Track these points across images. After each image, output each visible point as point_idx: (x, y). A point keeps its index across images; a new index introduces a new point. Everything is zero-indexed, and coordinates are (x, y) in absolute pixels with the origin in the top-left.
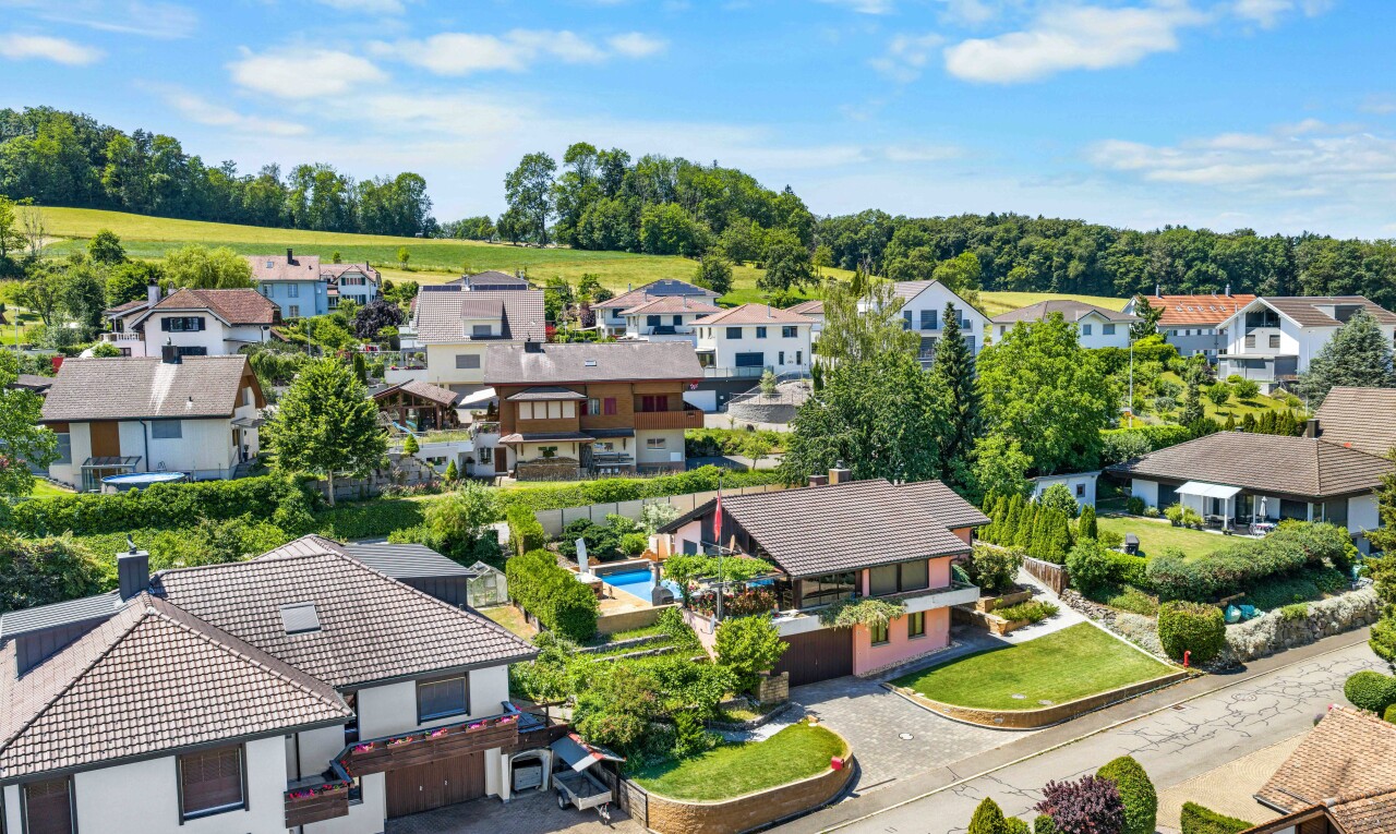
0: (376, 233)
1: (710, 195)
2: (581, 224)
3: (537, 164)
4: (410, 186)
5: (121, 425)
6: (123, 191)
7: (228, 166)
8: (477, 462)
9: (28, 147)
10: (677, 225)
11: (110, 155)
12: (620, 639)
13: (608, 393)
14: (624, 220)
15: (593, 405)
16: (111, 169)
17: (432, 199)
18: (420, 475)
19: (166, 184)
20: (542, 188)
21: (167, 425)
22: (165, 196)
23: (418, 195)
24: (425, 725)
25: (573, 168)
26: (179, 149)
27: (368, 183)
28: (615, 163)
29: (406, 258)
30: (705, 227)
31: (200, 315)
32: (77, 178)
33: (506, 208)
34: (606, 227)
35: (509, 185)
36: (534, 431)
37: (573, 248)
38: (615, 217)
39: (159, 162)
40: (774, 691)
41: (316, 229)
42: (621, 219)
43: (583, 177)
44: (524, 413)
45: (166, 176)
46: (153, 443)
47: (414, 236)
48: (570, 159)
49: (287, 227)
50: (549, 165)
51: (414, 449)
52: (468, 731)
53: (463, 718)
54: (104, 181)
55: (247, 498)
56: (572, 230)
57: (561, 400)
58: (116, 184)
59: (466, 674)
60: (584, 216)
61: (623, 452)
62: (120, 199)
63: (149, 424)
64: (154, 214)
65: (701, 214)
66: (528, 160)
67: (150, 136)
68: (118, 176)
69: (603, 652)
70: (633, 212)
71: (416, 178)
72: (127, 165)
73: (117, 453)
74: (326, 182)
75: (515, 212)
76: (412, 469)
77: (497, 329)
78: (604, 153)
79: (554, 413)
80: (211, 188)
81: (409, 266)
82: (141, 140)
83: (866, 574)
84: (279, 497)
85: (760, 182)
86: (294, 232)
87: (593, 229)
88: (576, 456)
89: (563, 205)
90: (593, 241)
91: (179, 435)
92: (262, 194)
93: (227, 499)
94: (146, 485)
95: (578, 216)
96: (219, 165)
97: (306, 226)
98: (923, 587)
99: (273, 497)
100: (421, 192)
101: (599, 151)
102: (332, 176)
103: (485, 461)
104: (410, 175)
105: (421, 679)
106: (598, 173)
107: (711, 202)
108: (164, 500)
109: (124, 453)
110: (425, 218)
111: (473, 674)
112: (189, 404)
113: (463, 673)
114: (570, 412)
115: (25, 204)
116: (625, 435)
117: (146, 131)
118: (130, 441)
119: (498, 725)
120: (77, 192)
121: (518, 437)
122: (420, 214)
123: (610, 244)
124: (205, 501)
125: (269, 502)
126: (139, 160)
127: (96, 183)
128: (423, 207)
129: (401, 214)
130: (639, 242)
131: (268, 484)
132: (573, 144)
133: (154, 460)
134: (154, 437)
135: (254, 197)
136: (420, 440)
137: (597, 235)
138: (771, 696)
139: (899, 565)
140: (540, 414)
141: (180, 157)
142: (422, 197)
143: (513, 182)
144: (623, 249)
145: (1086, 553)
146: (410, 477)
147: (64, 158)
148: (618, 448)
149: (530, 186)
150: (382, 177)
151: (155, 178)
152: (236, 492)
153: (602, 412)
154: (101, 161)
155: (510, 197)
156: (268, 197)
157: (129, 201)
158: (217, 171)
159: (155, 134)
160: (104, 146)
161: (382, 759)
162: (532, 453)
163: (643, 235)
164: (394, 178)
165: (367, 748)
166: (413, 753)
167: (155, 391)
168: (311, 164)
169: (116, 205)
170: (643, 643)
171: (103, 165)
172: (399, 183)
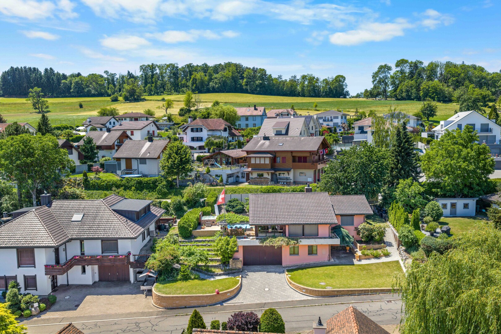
0: (327, 97)
1: (454, 76)
2: (398, 90)
3: (384, 68)
4: (340, 80)
5: (132, 160)
6: (248, 88)
7: (280, 77)
8: (240, 177)
9: (223, 75)
10: (436, 89)
11: (245, 76)
12: (199, 239)
13: (283, 155)
14: (414, 88)
15: (278, 160)
16: (245, 80)
17: (348, 84)
18: (210, 180)
19: (261, 84)
20: (386, 78)
21: (143, 160)
22: (261, 88)
23: (343, 83)
24: (104, 254)
25: (399, 69)
26: (265, 72)
27: (326, 79)
28: (415, 66)
29: (316, 106)
30: (451, 89)
31: (201, 127)
32: (236, 84)
33: (372, 86)
34: (407, 91)
35: (373, 77)
36: (256, 167)
37: (396, 100)
38: (411, 87)
39: (259, 77)
40: (236, 265)
41: (307, 97)
42: (413, 88)
43: (402, 72)
44: (253, 161)
45: (261, 82)
46: (139, 165)
47: (339, 97)
48: (397, 66)
49: (298, 96)
50: (389, 68)
51: (208, 172)
52: (108, 258)
53: (117, 254)
54: (243, 84)
55: (150, 183)
56: (395, 93)
57: (265, 157)
58: (246, 85)
59: (117, 241)
60: (400, 87)
61: (288, 177)
62: (247, 90)
63: (139, 160)
64: (257, 94)
65: (450, 84)
66: (381, 67)
67: (257, 69)
68: (247, 82)
69: (189, 242)
70: (419, 85)
71: (342, 77)
72: (250, 79)
73: (131, 168)
74: (312, 79)
75: (375, 87)
76: (207, 178)
77: (284, 132)
78: (412, 62)
79: (262, 162)
80: (274, 85)
81: (317, 109)
82: (255, 70)
83: (287, 227)
84: (159, 184)
85: (486, 69)
86: (300, 98)
87: (403, 92)
88: (270, 177)
89: (393, 83)
90: (402, 97)
91: (145, 163)
92: (290, 86)
93: (144, 183)
94: (124, 177)
95: (398, 87)
96: (277, 77)
97: (304, 96)
98: (316, 236)
99: (157, 184)
100: (344, 82)
101: (410, 61)
102: (314, 78)
103: (243, 177)
104: (340, 76)
105: (103, 240)
106: (407, 70)
107: (454, 79)
108: (127, 182)
109: (133, 168)
110: (345, 90)
111: (119, 240)
112: (148, 154)
113: (116, 240)
114: (268, 161)
115: (196, 93)
116: (288, 171)
117: (256, 67)
118: (134, 165)
119: (118, 258)
120: (236, 88)
121: (250, 169)
122: (343, 89)
123: (409, 98)
124: (138, 183)
125: (156, 185)
126: (254, 77)
127: (241, 85)
128: (344, 87)
129: (336, 90)
130: (420, 96)
131: (156, 180)
132: (399, 59)
133: (140, 170)
134: (140, 163)
135: (287, 87)
136: (211, 169)
137: (404, 94)
138: (234, 266)
139: (303, 225)
140: (258, 162)
141: (265, 75)
142: (344, 83)
143: (375, 76)
144: (413, 99)
145: (403, 231)
146: (207, 180)
147: (233, 78)
148: (286, 175)
149: (381, 77)
150: (330, 77)
151: (258, 82)
152: (147, 181)
153: (281, 162)
154: (243, 78)
155: (374, 81)
156: (292, 86)
157: (250, 90)
158: (276, 79)
159: (258, 68)
160: (244, 73)
161: (83, 262)
162: (255, 175)
163: (421, 93)
164: (334, 77)
165: (77, 257)
166: (93, 261)
167: (142, 150)
168: (306, 74)
169: (246, 91)
170: (204, 241)
171: (243, 79)
172: (336, 78)
